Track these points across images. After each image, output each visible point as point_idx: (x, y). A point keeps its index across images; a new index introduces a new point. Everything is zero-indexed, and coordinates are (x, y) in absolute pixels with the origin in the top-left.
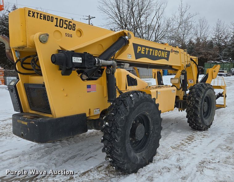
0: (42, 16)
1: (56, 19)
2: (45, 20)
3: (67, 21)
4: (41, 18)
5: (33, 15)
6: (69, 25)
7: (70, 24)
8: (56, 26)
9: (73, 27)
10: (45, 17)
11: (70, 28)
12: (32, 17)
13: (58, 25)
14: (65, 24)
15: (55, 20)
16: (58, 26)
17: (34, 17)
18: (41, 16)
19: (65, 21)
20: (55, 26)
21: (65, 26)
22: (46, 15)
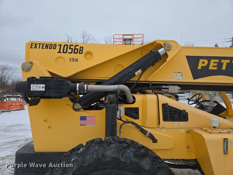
0: (45, 45)
1: (59, 45)
2: (47, 48)
3: (73, 45)
4: (43, 47)
5: (36, 47)
6: (75, 49)
7: (77, 47)
8: (60, 52)
9: (80, 50)
10: (47, 47)
11: (76, 52)
12: (34, 48)
13: (62, 51)
14: (70, 48)
15: (58, 47)
16: (61, 53)
17: (36, 48)
18: (43, 46)
19: (70, 45)
20: (58, 52)
21: (69, 51)
22: (48, 44)
